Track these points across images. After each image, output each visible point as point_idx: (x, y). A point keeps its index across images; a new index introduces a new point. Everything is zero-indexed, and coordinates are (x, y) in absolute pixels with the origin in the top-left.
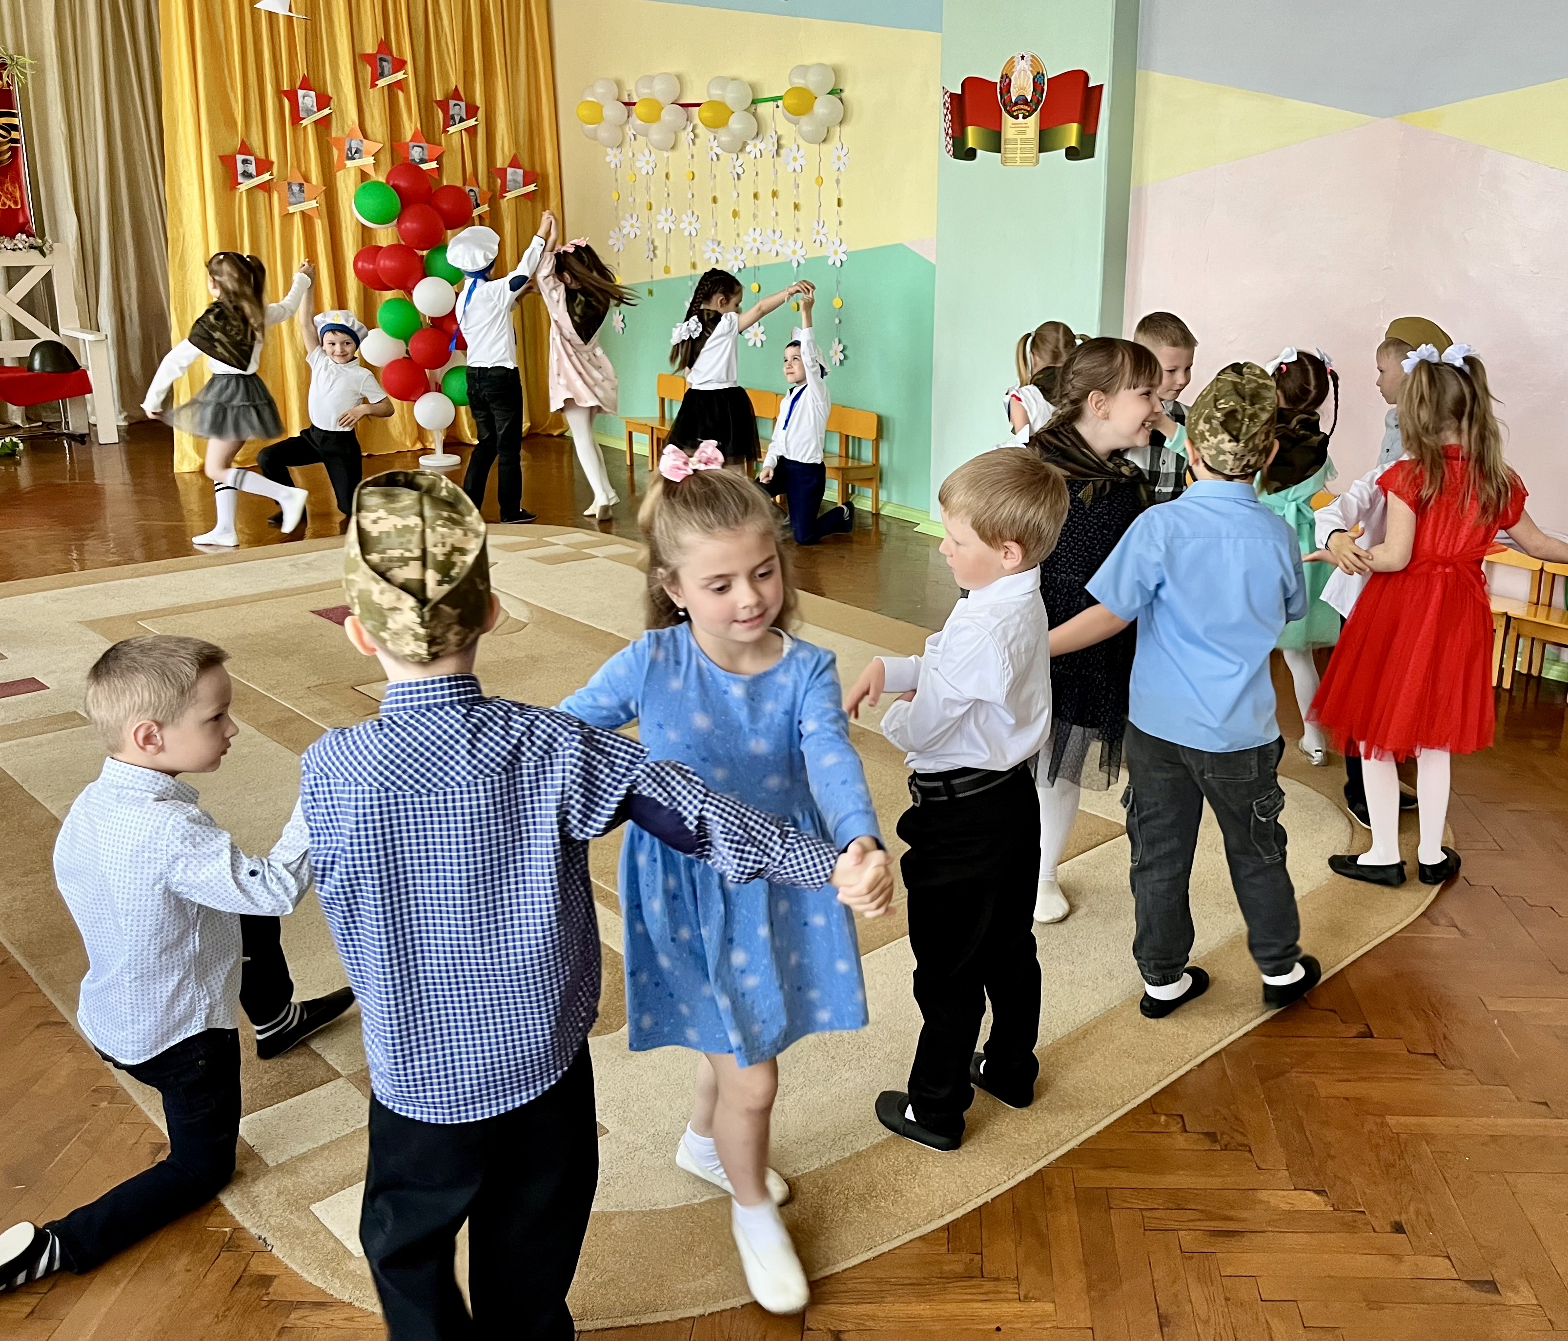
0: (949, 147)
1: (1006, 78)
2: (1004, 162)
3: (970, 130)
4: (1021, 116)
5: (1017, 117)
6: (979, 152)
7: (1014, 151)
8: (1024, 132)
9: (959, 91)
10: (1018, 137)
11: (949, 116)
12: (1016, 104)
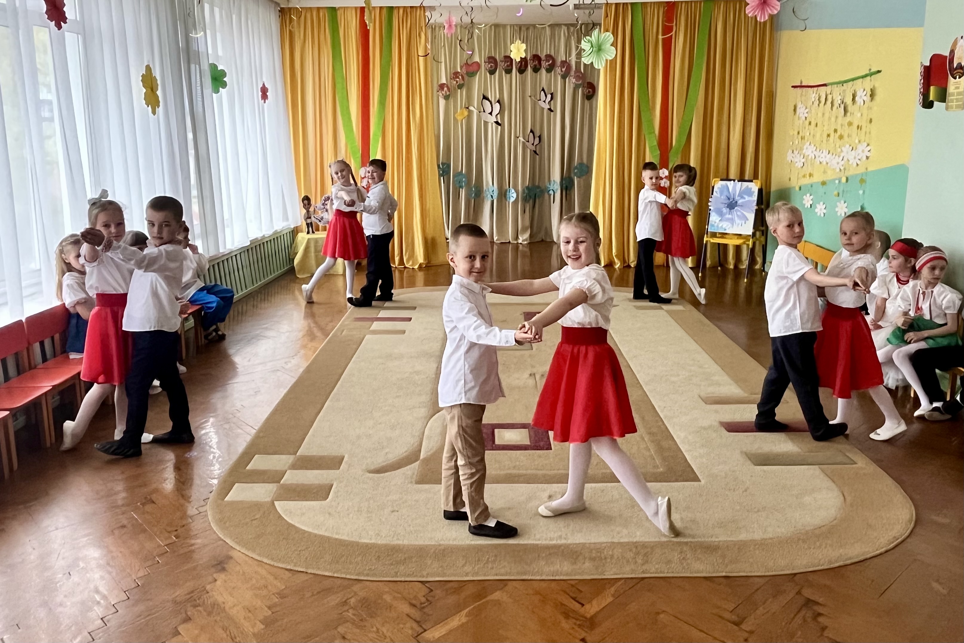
0: (921, 100)
1: (952, 52)
2: (947, 108)
3: (932, 88)
4: (958, 77)
5: (955, 78)
6: (936, 104)
7: (952, 101)
8: (957, 88)
9: (928, 64)
10: (956, 91)
11: (922, 81)
12: (956, 69)
